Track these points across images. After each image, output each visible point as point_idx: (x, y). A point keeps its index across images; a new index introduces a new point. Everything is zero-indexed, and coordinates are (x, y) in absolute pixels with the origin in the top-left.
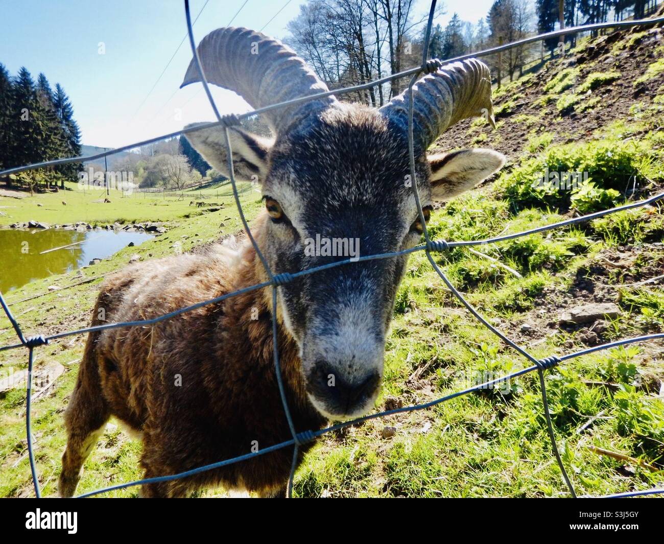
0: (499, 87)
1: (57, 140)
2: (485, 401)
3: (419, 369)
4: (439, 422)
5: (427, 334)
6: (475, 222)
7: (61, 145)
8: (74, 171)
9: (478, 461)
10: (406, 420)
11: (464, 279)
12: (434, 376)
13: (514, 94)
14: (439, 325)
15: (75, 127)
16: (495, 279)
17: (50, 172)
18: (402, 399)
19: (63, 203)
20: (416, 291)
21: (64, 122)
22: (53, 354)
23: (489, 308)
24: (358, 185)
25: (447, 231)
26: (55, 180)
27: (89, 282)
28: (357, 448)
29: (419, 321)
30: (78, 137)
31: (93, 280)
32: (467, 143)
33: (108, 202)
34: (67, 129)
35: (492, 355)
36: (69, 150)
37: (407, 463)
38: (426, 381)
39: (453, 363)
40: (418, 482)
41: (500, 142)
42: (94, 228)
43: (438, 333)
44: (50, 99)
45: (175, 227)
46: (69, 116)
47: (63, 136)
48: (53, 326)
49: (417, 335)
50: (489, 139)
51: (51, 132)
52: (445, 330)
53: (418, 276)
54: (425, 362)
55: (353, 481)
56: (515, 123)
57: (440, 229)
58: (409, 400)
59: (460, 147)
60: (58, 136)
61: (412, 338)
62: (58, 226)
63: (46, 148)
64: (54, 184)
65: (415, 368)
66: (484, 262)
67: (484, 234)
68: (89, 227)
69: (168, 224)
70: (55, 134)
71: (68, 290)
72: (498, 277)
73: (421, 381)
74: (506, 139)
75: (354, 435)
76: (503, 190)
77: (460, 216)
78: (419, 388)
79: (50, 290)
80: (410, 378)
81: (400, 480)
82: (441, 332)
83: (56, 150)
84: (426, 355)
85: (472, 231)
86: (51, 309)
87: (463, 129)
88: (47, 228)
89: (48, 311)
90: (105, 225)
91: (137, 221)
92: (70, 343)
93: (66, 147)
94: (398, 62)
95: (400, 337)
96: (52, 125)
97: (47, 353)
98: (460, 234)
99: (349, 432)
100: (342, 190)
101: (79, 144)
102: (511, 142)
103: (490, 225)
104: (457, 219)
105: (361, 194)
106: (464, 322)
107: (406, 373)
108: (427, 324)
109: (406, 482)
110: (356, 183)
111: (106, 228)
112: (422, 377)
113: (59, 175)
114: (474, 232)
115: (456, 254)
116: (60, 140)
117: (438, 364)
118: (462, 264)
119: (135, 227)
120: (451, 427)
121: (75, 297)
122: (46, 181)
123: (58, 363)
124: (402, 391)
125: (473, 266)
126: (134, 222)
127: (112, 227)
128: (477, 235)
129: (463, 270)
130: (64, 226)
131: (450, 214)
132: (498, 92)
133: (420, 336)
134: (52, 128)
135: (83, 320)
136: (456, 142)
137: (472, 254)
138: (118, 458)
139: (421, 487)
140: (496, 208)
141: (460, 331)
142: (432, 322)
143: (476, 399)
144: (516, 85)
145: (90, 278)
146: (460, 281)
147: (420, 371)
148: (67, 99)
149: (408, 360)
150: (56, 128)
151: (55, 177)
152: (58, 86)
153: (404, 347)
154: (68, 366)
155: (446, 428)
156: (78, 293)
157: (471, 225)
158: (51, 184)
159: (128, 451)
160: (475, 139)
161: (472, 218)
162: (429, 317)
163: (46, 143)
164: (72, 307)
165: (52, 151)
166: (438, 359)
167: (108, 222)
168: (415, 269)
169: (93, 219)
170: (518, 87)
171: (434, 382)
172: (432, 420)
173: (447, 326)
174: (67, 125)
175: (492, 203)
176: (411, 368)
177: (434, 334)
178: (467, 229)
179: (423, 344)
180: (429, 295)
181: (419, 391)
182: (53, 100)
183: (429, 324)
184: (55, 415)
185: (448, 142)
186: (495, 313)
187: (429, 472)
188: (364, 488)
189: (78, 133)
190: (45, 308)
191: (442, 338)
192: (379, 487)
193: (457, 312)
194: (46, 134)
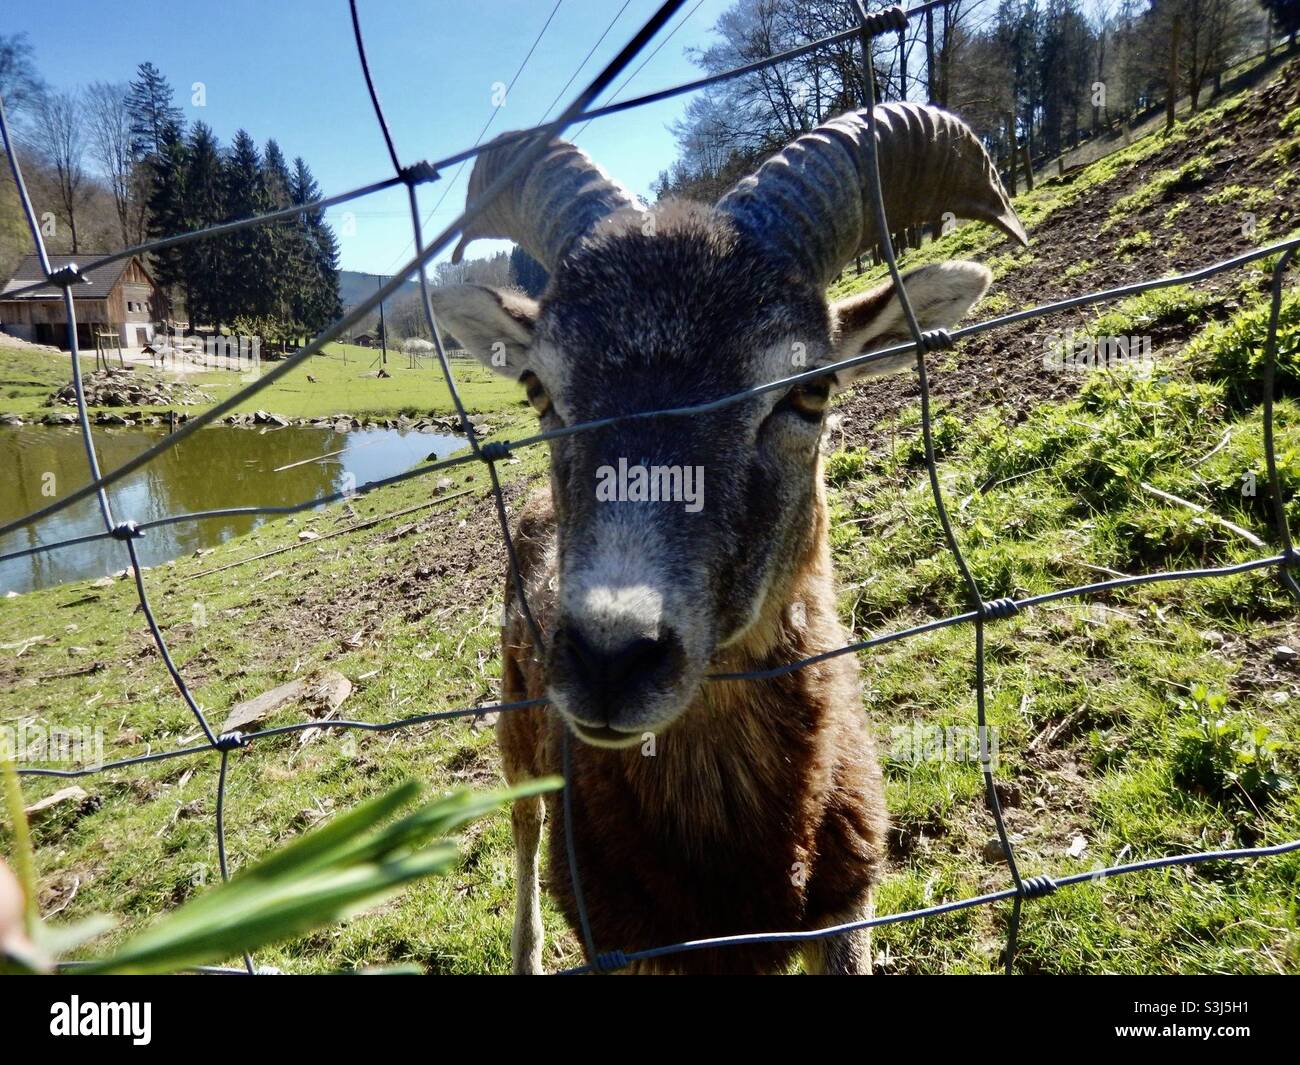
0: (1171, 124)
1: (297, 264)
2: (1205, 803)
3: (1048, 728)
4: (1106, 838)
5: (1057, 657)
6: (1152, 429)
7: (304, 272)
8: (326, 319)
9: (1204, 923)
10: (1032, 830)
11: (1132, 546)
12: (1081, 744)
13: (1208, 139)
14: (1083, 640)
15: (330, 237)
16: (1203, 549)
17: (287, 321)
18: (1019, 786)
19: (309, 378)
20: (1027, 569)
21: (310, 229)
22: (327, 658)
23: (1194, 609)
24: (661, 328)
25: (1087, 446)
26: (295, 336)
27: (368, 527)
28: (935, 876)
29: (1037, 632)
30: (333, 257)
31: (375, 524)
32: (1105, 252)
33: (385, 376)
34: (314, 241)
35: (1214, 709)
36: (318, 280)
37: (1046, 916)
38: (1065, 753)
39: (1125, 720)
40: (1074, 953)
41: (1183, 249)
42: (365, 424)
43: (1083, 657)
44: (286, 187)
45: (507, 424)
46: (319, 218)
47: (308, 257)
48: (317, 607)
49: (1038, 659)
50: (1157, 242)
51: (287, 248)
52: (1099, 651)
53: (1027, 538)
54: (1059, 715)
55: (934, 939)
56: (1215, 203)
57: (1070, 441)
58: (1034, 790)
59: (1090, 261)
60: (300, 256)
61: (1027, 666)
62: (303, 422)
63: (279, 278)
64: (292, 343)
65: (1041, 727)
66: (1176, 513)
67: (1172, 453)
68: (355, 424)
69: (494, 417)
70: (296, 252)
71: (333, 542)
72: (1211, 543)
73: (1055, 753)
74: (1198, 241)
75: (928, 850)
76: (1210, 358)
77: (1116, 416)
78: (1052, 767)
79: (302, 539)
80: (1032, 746)
81: (1034, 946)
82: (1090, 654)
83: (297, 281)
84: (1063, 700)
85: (1144, 446)
86: (311, 574)
87: (1092, 220)
88: (286, 424)
89: (305, 578)
90: (382, 419)
91: (437, 413)
92: (354, 640)
93: (313, 275)
94: (944, 84)
95: (1000, 662)
96: (289, 235)
97: (317, 655)
98: (1117, 453)
99: (915, 845)
100: (632, 337)
101: (337, 268)
102: (1209, 248)
103: (1184, 434)
104: (1110, 421)
105: (667, 343)
106: (1138, 636)
107: (1021, 735)
108: (1055, 637)
109: (1047, 950)
110: (659, 324)
111: (385, 425)
112: (1055, 744)
113: (302, 327)
114: (1150, 450)
115: (1110, 494)
116: (303, 263)
117: (1088, 722)
118: (1125, 517)
119: (435, 423)
120: (1134, 849)
121: (349, 555)
122: (280, 338)
123: (341, 676)
124: (1016, 772)
125: (1154, 521)
126: (431, 415)
127: (395, 423)
128: (1157, 455)
129: (1129, 528)
130: (314, 421)
131: (1091, 409)
132: (1166, 135)
133: (1045, 661)
134: (289, 241)
135: (368, 597)
136: (1078, 248)
137: (1148, 496)
138: (476, 855)
139: (1081, 963)
140: (1198, 399)
141: (1132, 654)
142: (1068, 634)
143: (1186, 800)
144: (1211, 118)
145: (367, 520)
146: (1123, 551)
147: (1052, 732)
148: (315, 186)
149: (1023, 708)
150: (297, 241)
151: (294, 331)
152: (299, 163)
153: (1012, 684)
154: (358, 681)
155: (1124, 851)
156: (353, 548)
157: (1141, 434)
158: (288, 343)
159: (491, 845)
160: (1124, 242)
161: (1146, 420)
162: (1059, 624)
163: (280, 268)
164: (347, 572)
165: (290, 283)
166: (1087, 711)
167: (388, 414)
168: (1021, 522)
169: (360, 406)
170: (1214, 123)
171: (1084, 757)
172: (1088, 833)
173: (1101, 644)
174: (314, 235)
175: (1187, 387)
176: (1032, 726)
177: (1074, 659)
178: (1134, 443)
179: (1054, 678)
180: (1056, 579)
181: (1052, 774)
182: (292, 190)
183: (1062, 638)
184: (350, 770)
185: (1060, 248)
186: (1207, 620)
187: (1095, 937)
188: (958, 955)
189: (334, 249)
190: (298, 573)
191: (1094, 669)
192: (990, 956)
193: (1122, 615)
194: (280, 253)
